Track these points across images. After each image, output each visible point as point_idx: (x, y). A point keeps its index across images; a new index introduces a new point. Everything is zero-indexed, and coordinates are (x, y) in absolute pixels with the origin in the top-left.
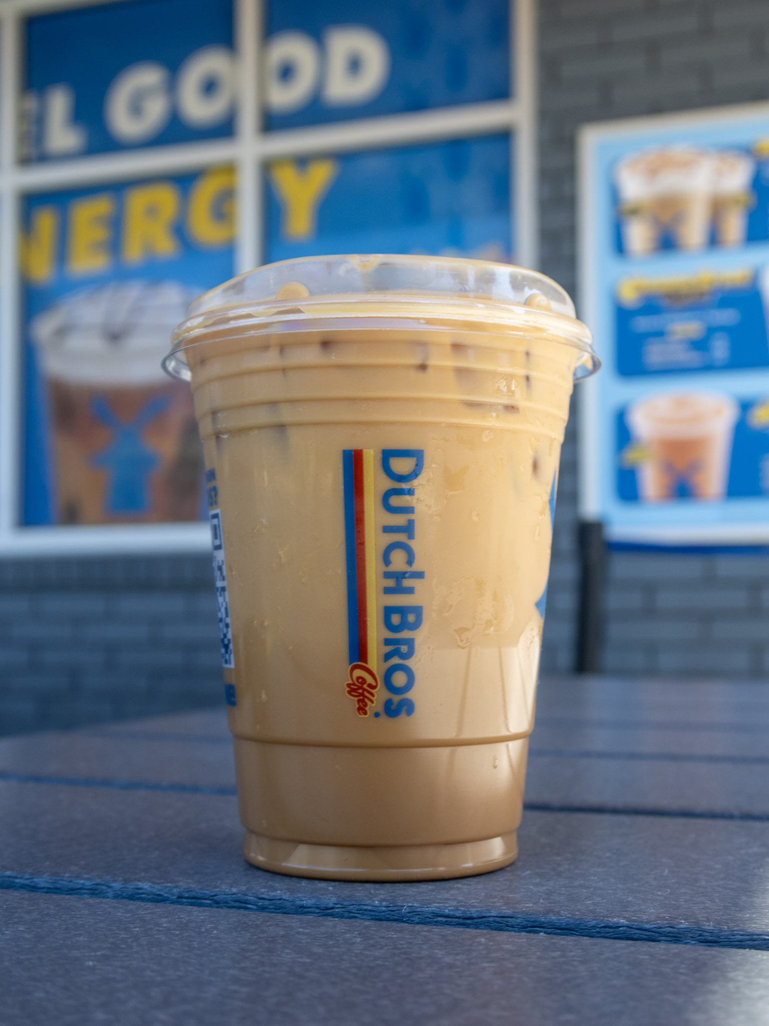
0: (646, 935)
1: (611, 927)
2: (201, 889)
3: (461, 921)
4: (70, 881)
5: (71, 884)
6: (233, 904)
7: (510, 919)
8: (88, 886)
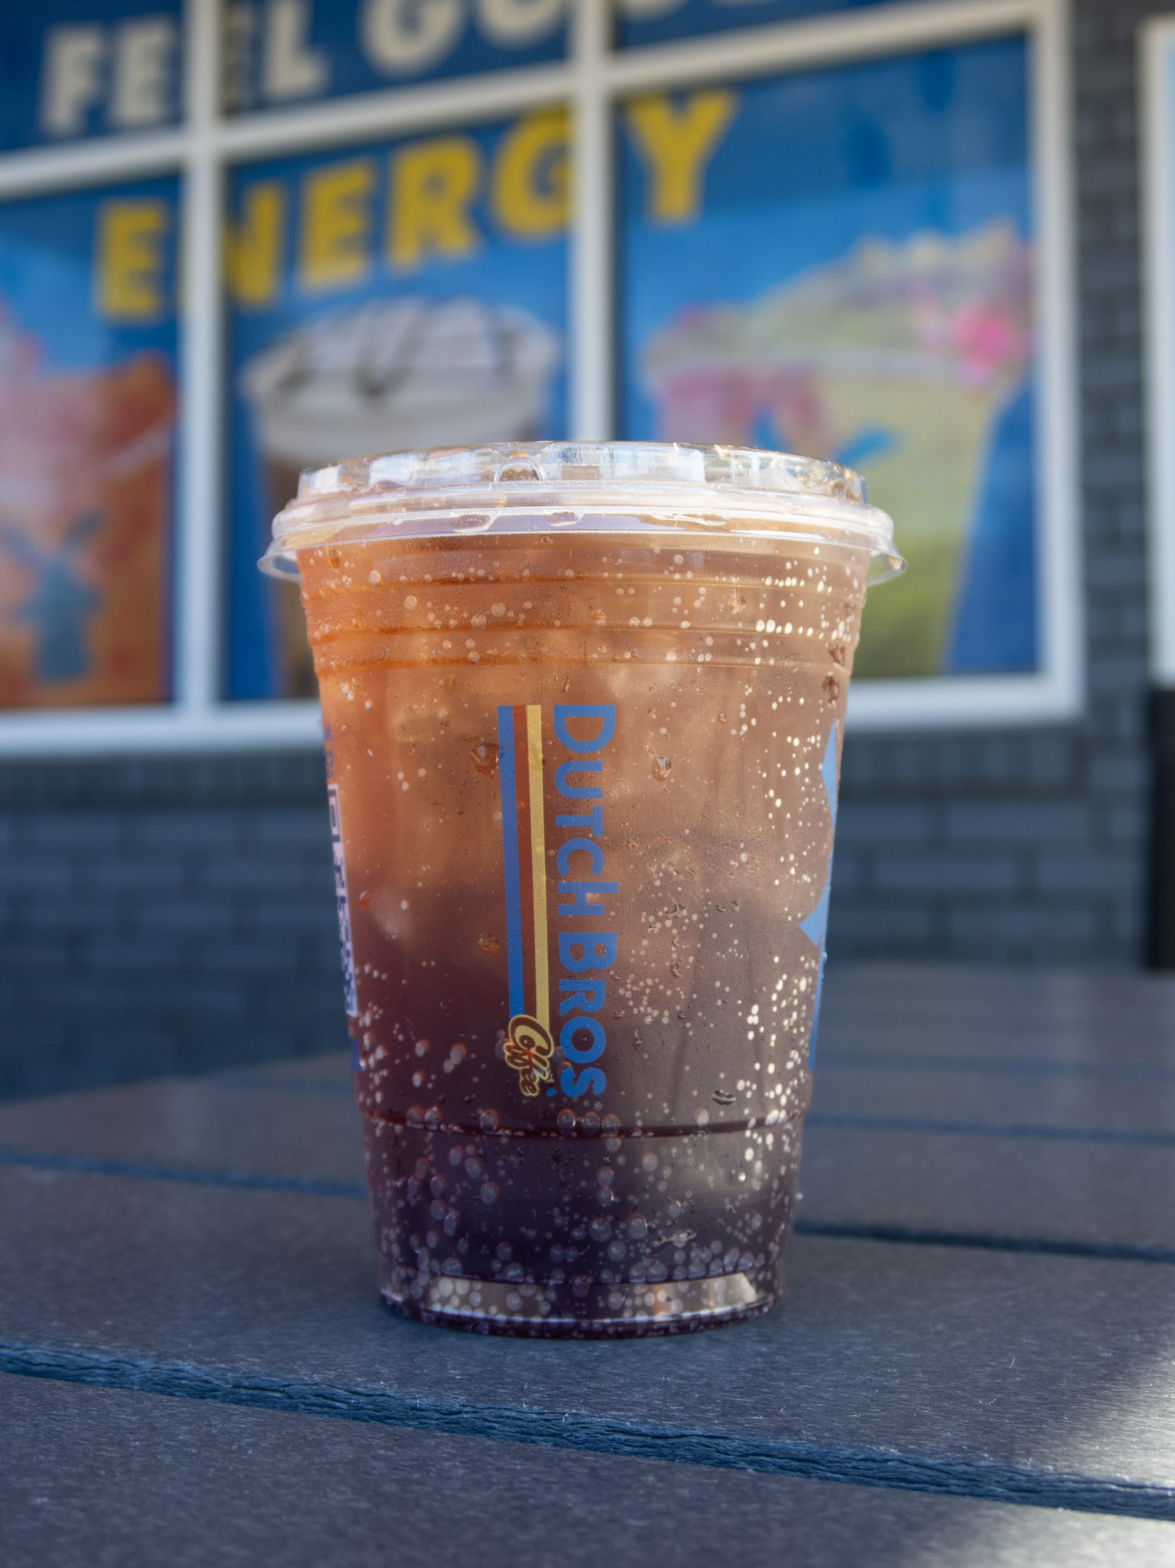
0: (928, 1476)
1: (874, 1461)
2: (268, 1375)
3: (649, 1440)
4: (80, 1356)
5: (80, 1359)
6: (313, 1399)
7: (722, 1441)
8: (105, 1363)
